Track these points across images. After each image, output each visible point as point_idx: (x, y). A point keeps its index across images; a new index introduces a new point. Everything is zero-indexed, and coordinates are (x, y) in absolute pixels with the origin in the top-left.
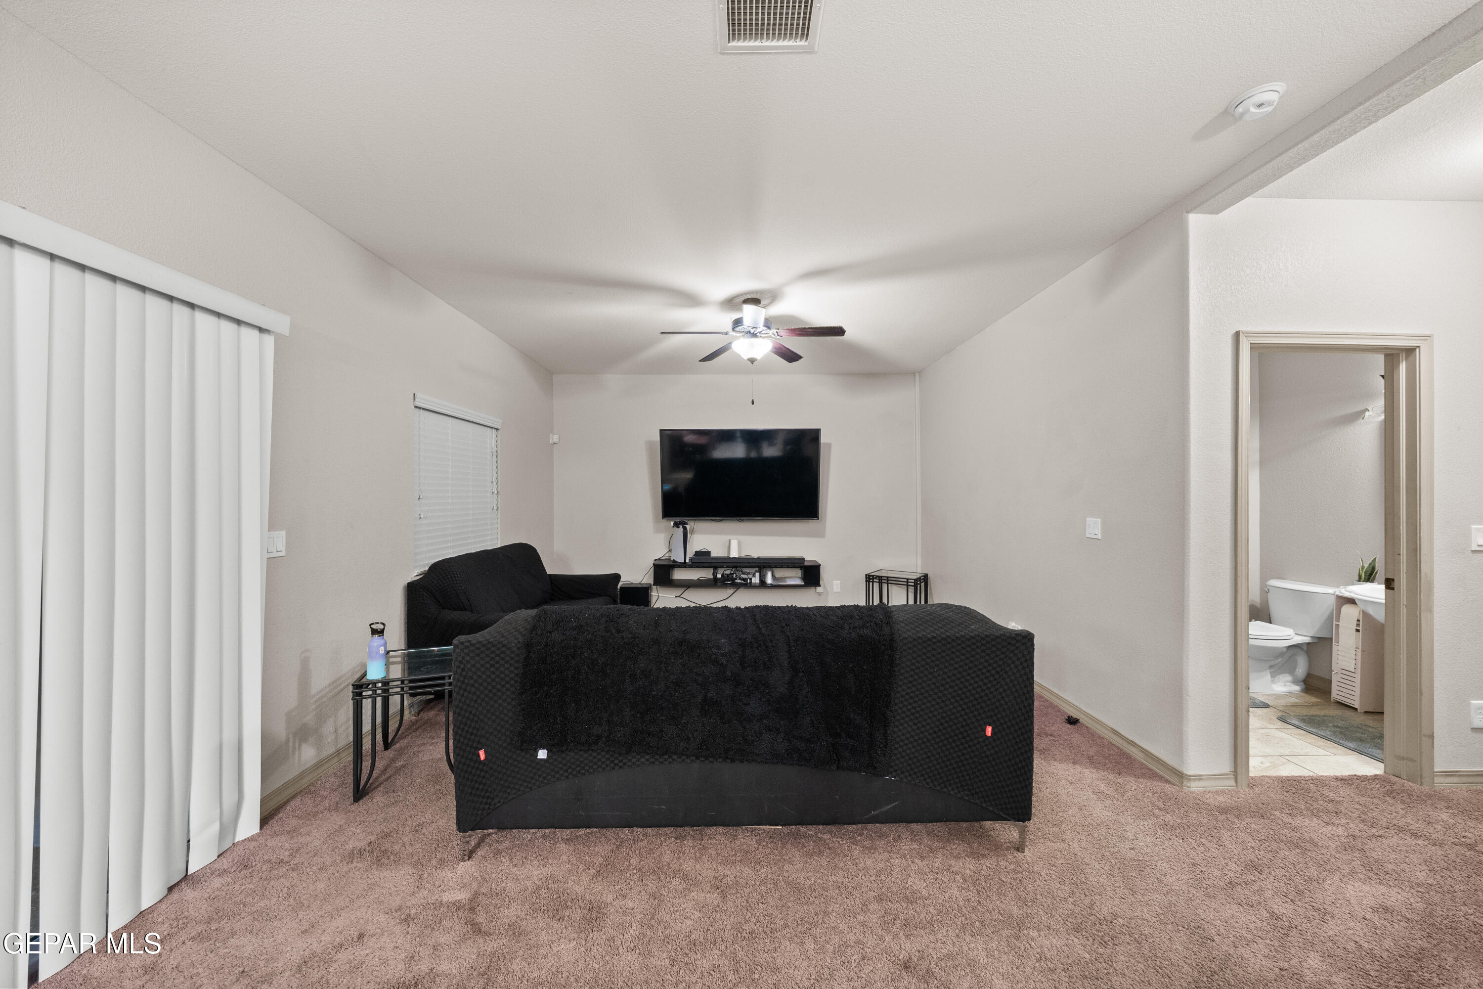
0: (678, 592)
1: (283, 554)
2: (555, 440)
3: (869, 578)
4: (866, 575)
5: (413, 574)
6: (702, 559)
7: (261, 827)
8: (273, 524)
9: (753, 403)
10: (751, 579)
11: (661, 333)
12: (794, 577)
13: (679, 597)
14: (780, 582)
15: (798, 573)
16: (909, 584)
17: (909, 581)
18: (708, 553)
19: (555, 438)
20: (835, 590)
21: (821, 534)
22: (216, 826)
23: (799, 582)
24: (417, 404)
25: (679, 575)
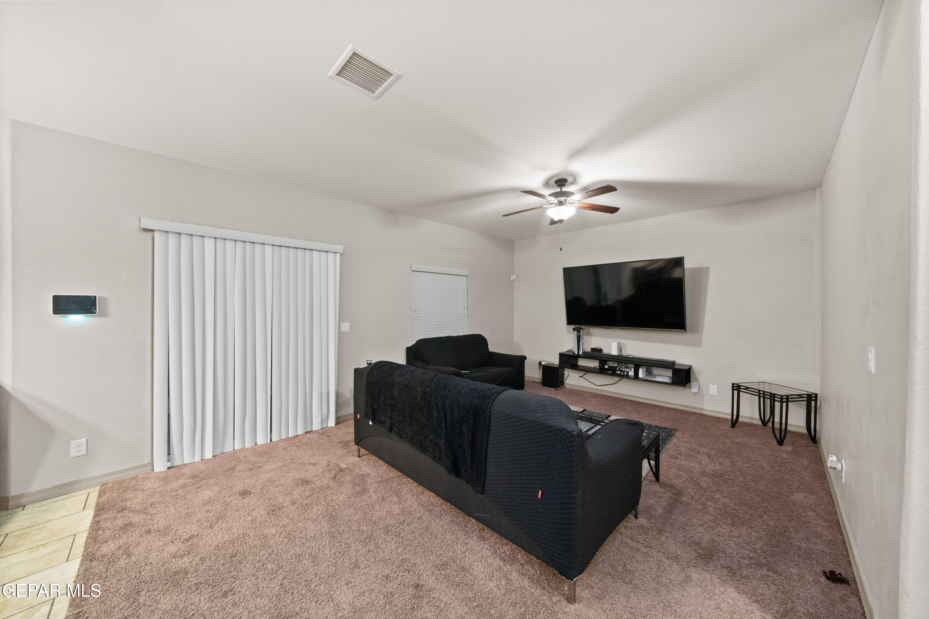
0: (582, 374)
1: (348, 331)
2: (514, 278)
3: (737, 388)
4: (733, 384)
5: (411, 344)
6: (596, 354)
7: (335, 425)
8: (341, 319)
9: (561, 250)
10: (628, 372)
11: (503, 216)
12: (665, 376)
13: (581, 377)
14: (651, 378)
15: (670, 373)
16: (776, 399)
17: (776, 396)
18: (600, 350)
19: (513, 277)
20: (711, 393)
21: (698, 344)
22: (320, 419)
23: (666, 380)
24: (413, 269)
25: (582, 363)
